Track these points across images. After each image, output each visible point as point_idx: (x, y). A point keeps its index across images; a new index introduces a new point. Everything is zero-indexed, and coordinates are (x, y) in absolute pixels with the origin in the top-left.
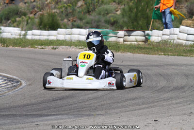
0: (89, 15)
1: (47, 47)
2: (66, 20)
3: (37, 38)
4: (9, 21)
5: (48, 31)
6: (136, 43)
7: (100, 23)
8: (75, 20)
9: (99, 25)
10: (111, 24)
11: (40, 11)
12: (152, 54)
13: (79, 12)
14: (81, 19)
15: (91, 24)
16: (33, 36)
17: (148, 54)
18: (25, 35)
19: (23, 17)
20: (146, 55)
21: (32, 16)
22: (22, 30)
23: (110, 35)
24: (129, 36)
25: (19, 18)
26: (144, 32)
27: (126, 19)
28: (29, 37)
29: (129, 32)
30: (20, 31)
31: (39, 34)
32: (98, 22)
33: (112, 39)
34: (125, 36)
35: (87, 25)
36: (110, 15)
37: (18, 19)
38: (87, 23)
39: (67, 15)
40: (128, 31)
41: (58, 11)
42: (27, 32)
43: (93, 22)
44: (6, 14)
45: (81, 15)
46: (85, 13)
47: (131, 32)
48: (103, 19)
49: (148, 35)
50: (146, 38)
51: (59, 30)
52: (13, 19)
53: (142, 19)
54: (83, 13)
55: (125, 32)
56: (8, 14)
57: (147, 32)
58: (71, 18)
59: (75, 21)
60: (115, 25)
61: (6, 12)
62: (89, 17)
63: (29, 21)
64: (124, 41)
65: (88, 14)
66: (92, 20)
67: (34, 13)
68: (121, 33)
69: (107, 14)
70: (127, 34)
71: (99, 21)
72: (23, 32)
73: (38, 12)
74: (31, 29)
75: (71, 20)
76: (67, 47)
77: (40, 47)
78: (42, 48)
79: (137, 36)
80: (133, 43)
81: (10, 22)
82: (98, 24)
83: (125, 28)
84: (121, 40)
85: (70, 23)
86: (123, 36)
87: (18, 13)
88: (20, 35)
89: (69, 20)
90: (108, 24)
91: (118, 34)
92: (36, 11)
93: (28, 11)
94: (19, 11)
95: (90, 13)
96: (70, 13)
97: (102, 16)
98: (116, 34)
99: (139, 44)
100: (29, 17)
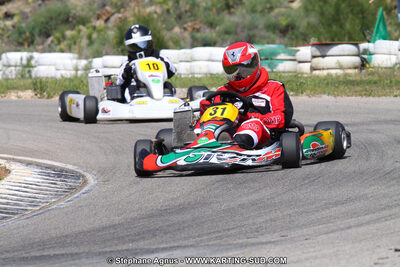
0: (230, 13)
2: (177, 30)
4: (50, 39)
6: (340, 72)
7: (256, 32)
8: (197, 27)
9: (254, 36)
10: (281, 32)
11: (119, 12)
12: (379, 96)
13: (207, 9)
14: (211, 25)
15: (236, 33)
16: (106, 69)
17: (370, 95)
18: (87, 68)
19: (81, 27)
20: (365, 99)
21: (100, 23)
22: (80, 58)
23: (279, 57)
24: (323, 56)
25: (72, 29)
26: (356, 45)
27: (313, 19)
29: (323, 46)
30: (75, 61)
32: (250, 29)
33: (285, 66)
34: (314, 57)
35: (227, 36)
36: (276, 11)
37: (69, 33)
38: (227, 32)
39: (179, 17)
40: (319, 45)
41: (159, 10)
42: (91, 62)
43: (239, 30)
44: (42, 23)
45: (212, 15)
46: (219, 11)
47: (325, 48)
48: (261, 22)
49: (366, 51)
50: (363, 60)
52: (58, 35)
53: (350, 16)
54: (214, 10)
55: (314, 49)
56: (47, 23)
57: (364, 46)
58: (190, 24)
59: (198, 30)
60: (290, 33)
61: (43, 19)
62: (229, 20)
63: (95, 36)
64: (313, 69)
65: (226, 12)
66: (237, 25)
67: (105, 18)
68: (305, 52)
69: (271, 9)
70: (318, 53)
71: (253, 27)
72: (83, 63)
73: (113, 14)
74: (98, 54)
75: (190, 29)
79: (341, 57)
80: (333, 72)
81: (52, 42)
82: (251, 33)
83: (313, 40)
84: (306, 67)
85: (187, 35)
86: (309, 58)
87: (68, 20)
88: (77, 70)
89: (185, 29)
90: (274, 33)
91: (298, 53)
92: (108, 13)
93: (91, 13)
94: (71, 15)
95: (232, 10)
96: (186, 12)
97: (258, 15)
98: (293, 53)
99: (346, 75)
100: (94, 28)
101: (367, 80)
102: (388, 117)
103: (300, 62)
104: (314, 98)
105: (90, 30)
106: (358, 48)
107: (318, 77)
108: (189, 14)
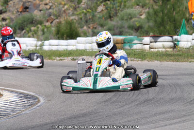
0: (111, 20)
1: (65, 58)
2: (85, 28)
3: (54, 48)
4: (24, 31)
5: (67, 40)
6: (164, 50)
7: (123, 29)
8: (95, 26)
9: (122, 31)
10: (135, 30)
11: (57, 18)
12: (182, 62)
13: (99, 18)
14: (102, 26)
15: (114, 30)
16: (50, 46)
17: (178, 61)
18: (42, 46)
19: (39, 26)
20: (175, 63)
21: (48, 24)
22: (38, 41)
23: (134, 42)
24: (156, 42)
25: (35, 27)
26: (172, 37)
27: (151, 24)
28: (46, 48)
29: (156, 37)
30: (35, 42)
31: (57, 44)
32: (120, 28)
33: (137, 46)
34: (151, 42)
36: (133, 19)
37: (33, 28)
39: (87, 22)
40: (154, 37)
41: (77, 18)
42: (43, 43)
44: (20, 23)
45: (102, 21)
46: (106, 19)
47: (157, 38)
48: (126, 25)
49: (176, 40)
50: (175, 44)
51: (78, 38)
52: (28, 29)
53: (169, 23)
54: (103, 18)
55: (151, 38)
56: (23, 23)
57: (175, 37)
58: (91, 25)
59: (95, 28)
60: (140, 30)
61: (20, 22)
62: (111, 23)
63: (45, 30)
64: (150, 48)
65: (109, 19)
66: (114, 26)
67: (50, 21)
68: (147, 39)
69: (131, 18)
70: (153, 40)
71: (122, 27)
72: (40, 43)
73: (54, 20)
74: (47, 39)
75: (91, 28)
76: (88, 57)
77: (58, 58)
78: (61, 60)
79: (165, 42)
80: (160, 50)
81: (25, 32)
82: (121, 30)
83: (151, 34)
84: (147, 47)
85: (90, 30)
86: (149, 43)
87: (33, 22)
88: (36, 46)
89: (89, 28)
90: (132, 30)
91: (143, 40)
92: (52, 19)
93: (44, 19)
94: (34, 19)
95: (112, 19)
96: (90, 19)
97: (125, 21)
98: (141, 40)
99: (166, 51)
100: (45, 26)
101: (176, 54)
102: (186, 72)
103: (144, 45)
104: (151, 62)
105: (43, 27)
106: (172, 38)
107: (153, 52)
108: (91, 20)
